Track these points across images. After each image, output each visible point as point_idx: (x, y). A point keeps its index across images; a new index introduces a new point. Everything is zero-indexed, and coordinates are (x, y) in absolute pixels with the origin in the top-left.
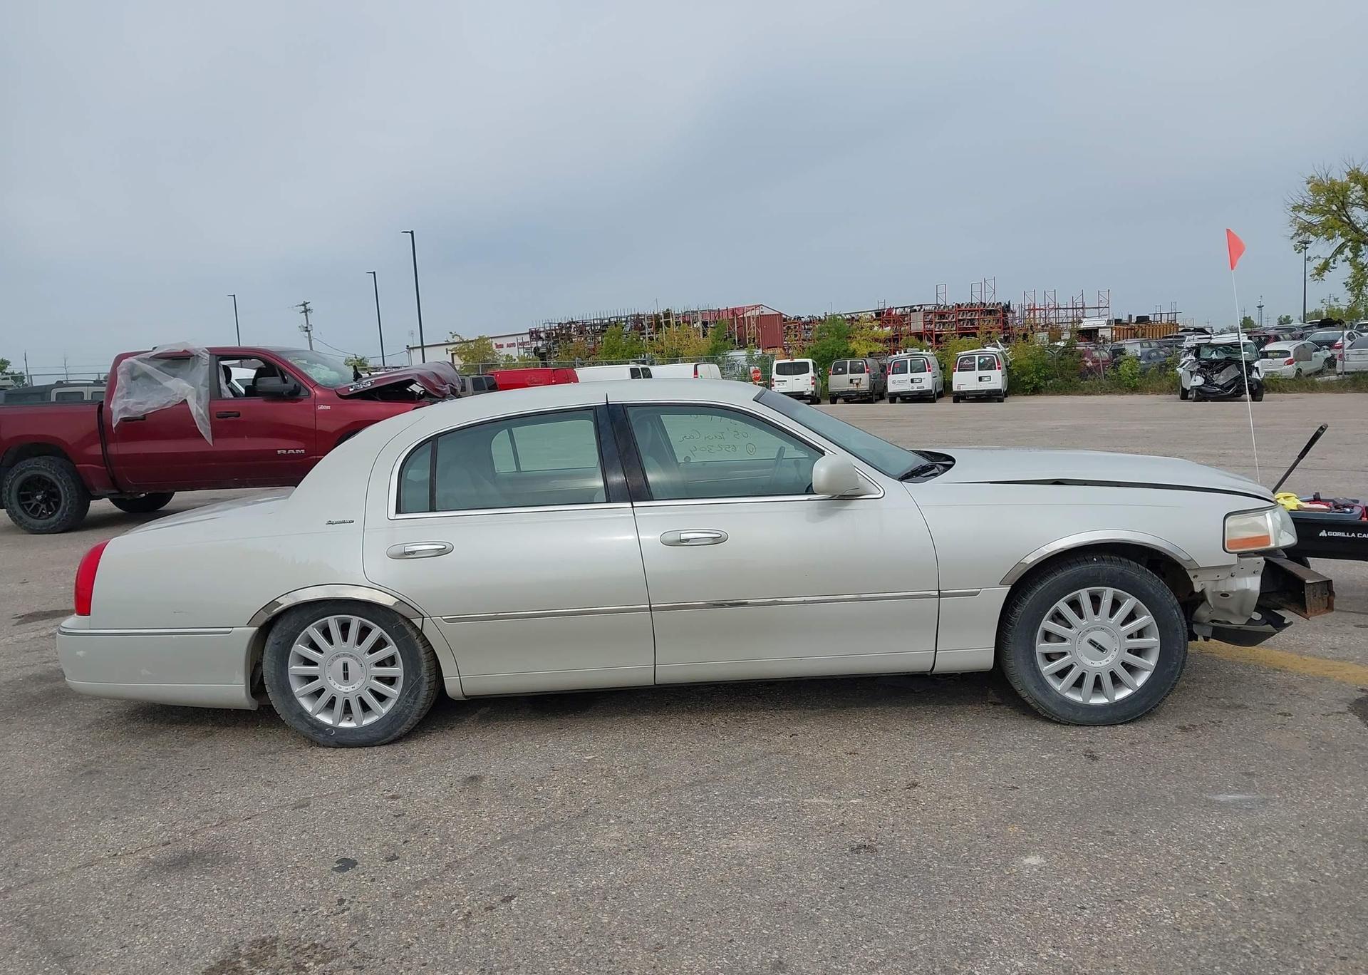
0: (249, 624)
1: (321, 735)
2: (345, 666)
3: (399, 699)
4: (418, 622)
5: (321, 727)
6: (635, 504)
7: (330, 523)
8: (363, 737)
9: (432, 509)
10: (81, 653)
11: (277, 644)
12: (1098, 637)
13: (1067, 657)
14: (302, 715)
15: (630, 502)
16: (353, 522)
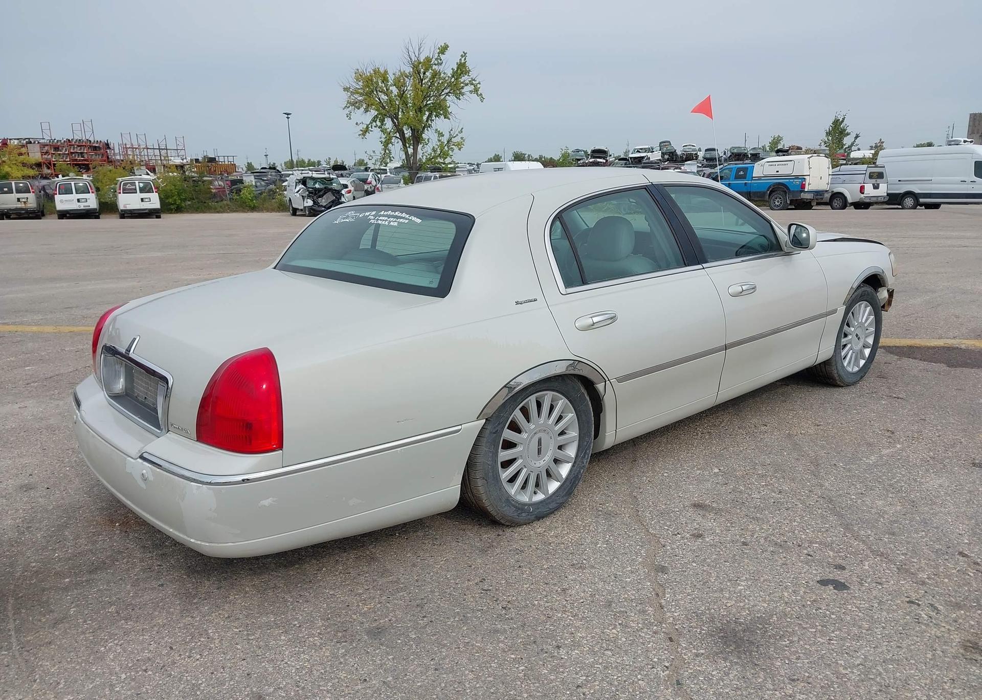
0: (478, 418)
1: (524, 515)
2: (539, 442)
3: (575, 462)
4: (600, 387)
5: (521, 508)
6: (705, 265)
7: (517, 303)
8: (552, 505)
9: (584, 283)
10: (266, 502)
11: (494, 433)
12: (859, 331)
13: (849, 346)
14: (509, 500)
15: (699, 264)
16: (535, 300)
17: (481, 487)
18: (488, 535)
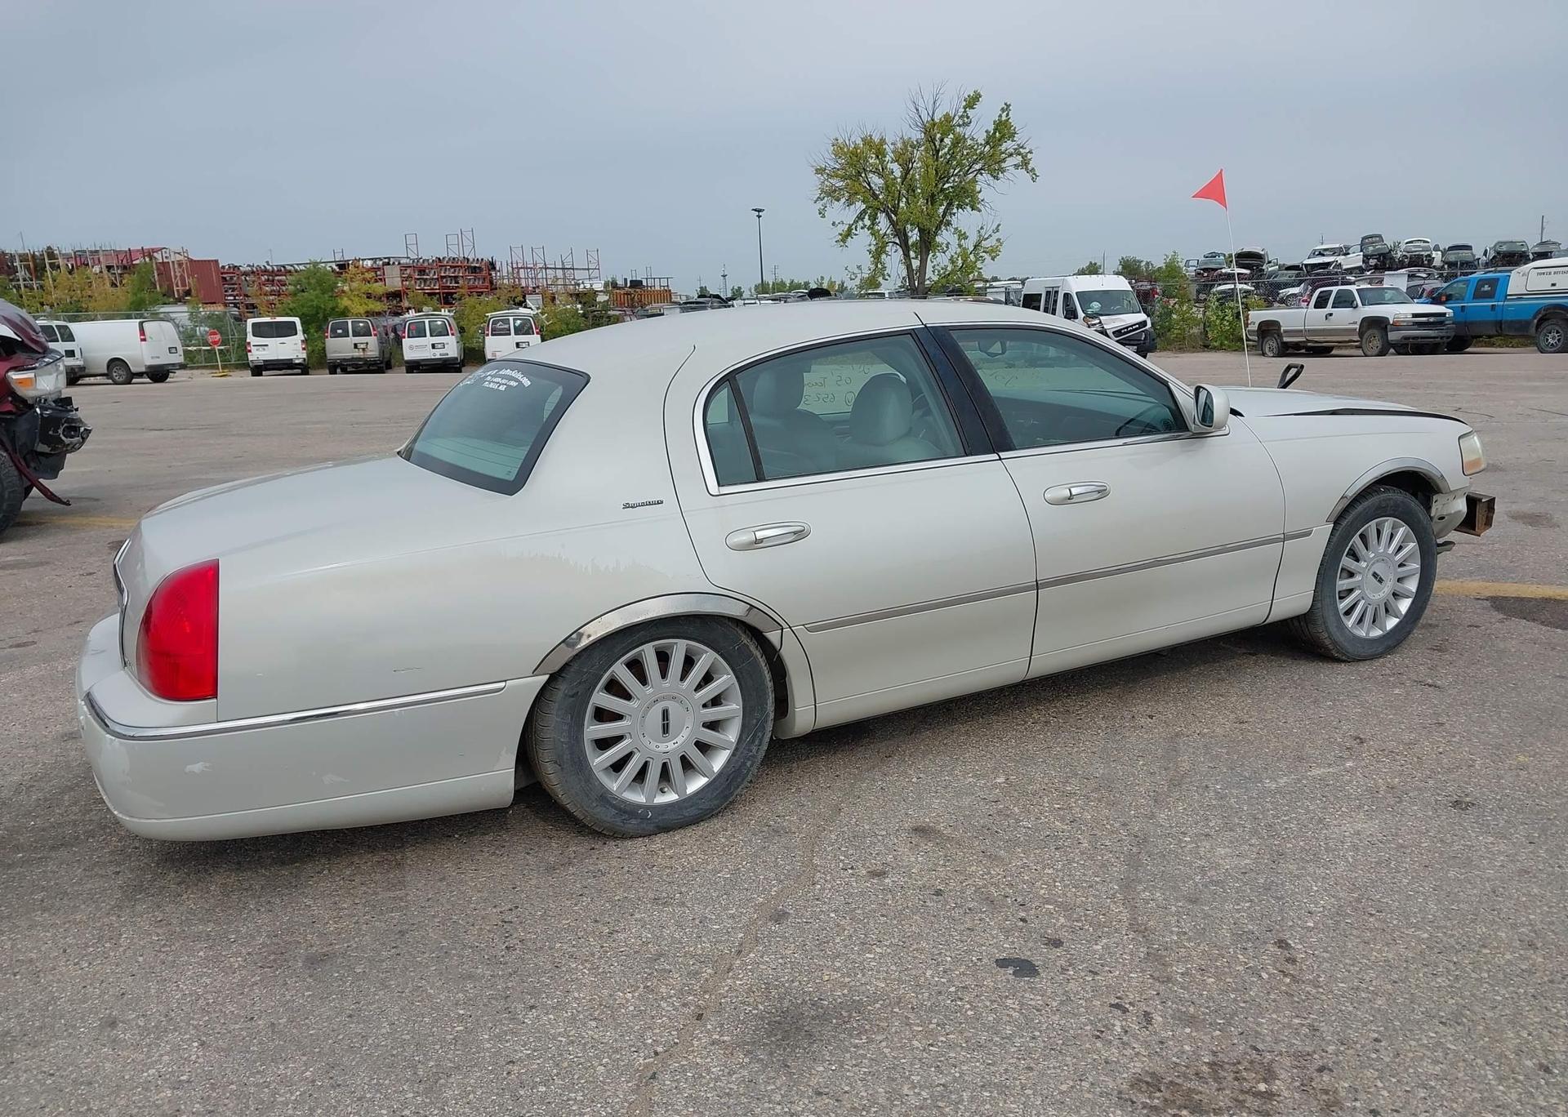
0: (535, 672)
1: (634, 821)
2: (665, 714)
3: (736, 749)
4: (773, 636)
5: (630, 810)
6: (1003, 455)
7: (627, 506)
8: (693, 812)
9: (760, 478)
11: (573, 696)
12: (1379, 568)
13: (1357, 592)
14: (605, 797)
15: (994, 453)
16: (662, 502)
17: (552, 775)
18: (578, 846)
